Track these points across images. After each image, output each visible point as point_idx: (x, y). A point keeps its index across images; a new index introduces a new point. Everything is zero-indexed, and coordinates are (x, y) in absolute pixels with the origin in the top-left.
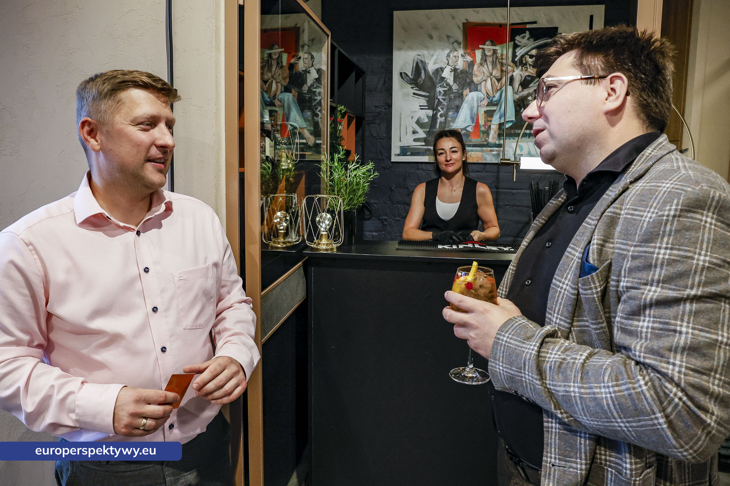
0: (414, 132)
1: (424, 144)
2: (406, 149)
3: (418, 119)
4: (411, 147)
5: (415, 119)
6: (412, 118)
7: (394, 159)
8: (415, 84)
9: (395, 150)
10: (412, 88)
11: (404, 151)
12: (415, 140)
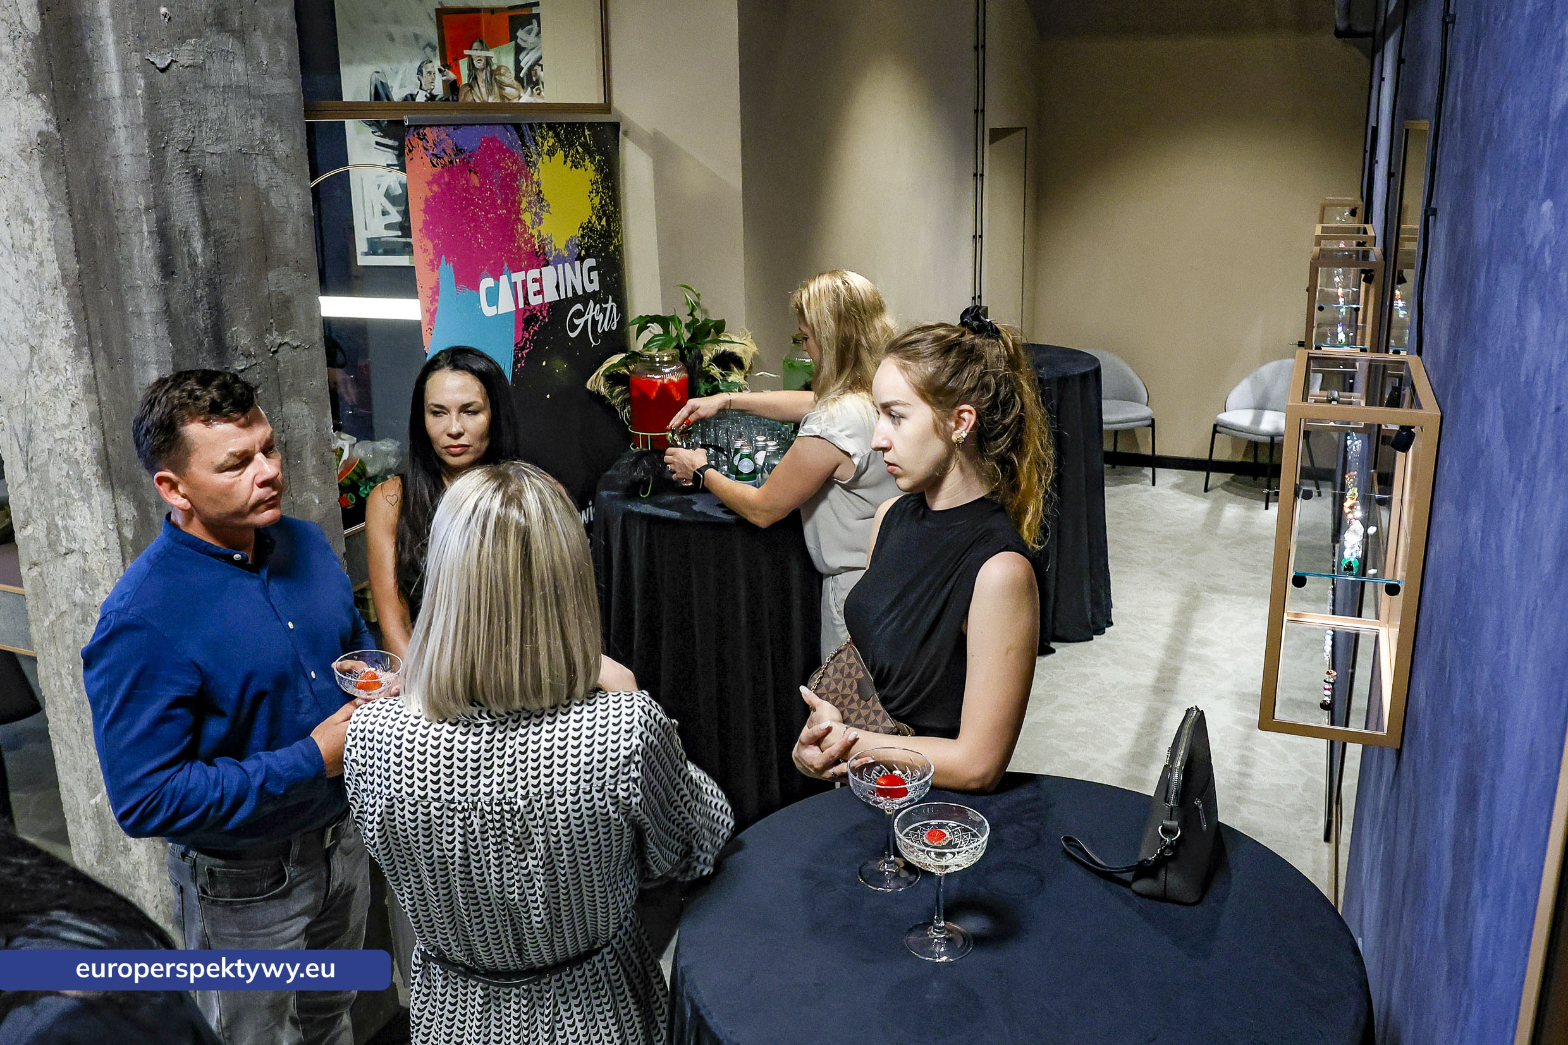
0: (384, 213)
1: (400, 233)
2: (376, 243)
3: (387, 190)
4: (383, 239)
5: (383, 190)
6: (379, 186)
7: (362, 261)
8: (377, 127)
9: (361, 246)
10: (373, 132)
11: (375, 247)
12: (388, 227)
